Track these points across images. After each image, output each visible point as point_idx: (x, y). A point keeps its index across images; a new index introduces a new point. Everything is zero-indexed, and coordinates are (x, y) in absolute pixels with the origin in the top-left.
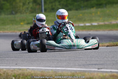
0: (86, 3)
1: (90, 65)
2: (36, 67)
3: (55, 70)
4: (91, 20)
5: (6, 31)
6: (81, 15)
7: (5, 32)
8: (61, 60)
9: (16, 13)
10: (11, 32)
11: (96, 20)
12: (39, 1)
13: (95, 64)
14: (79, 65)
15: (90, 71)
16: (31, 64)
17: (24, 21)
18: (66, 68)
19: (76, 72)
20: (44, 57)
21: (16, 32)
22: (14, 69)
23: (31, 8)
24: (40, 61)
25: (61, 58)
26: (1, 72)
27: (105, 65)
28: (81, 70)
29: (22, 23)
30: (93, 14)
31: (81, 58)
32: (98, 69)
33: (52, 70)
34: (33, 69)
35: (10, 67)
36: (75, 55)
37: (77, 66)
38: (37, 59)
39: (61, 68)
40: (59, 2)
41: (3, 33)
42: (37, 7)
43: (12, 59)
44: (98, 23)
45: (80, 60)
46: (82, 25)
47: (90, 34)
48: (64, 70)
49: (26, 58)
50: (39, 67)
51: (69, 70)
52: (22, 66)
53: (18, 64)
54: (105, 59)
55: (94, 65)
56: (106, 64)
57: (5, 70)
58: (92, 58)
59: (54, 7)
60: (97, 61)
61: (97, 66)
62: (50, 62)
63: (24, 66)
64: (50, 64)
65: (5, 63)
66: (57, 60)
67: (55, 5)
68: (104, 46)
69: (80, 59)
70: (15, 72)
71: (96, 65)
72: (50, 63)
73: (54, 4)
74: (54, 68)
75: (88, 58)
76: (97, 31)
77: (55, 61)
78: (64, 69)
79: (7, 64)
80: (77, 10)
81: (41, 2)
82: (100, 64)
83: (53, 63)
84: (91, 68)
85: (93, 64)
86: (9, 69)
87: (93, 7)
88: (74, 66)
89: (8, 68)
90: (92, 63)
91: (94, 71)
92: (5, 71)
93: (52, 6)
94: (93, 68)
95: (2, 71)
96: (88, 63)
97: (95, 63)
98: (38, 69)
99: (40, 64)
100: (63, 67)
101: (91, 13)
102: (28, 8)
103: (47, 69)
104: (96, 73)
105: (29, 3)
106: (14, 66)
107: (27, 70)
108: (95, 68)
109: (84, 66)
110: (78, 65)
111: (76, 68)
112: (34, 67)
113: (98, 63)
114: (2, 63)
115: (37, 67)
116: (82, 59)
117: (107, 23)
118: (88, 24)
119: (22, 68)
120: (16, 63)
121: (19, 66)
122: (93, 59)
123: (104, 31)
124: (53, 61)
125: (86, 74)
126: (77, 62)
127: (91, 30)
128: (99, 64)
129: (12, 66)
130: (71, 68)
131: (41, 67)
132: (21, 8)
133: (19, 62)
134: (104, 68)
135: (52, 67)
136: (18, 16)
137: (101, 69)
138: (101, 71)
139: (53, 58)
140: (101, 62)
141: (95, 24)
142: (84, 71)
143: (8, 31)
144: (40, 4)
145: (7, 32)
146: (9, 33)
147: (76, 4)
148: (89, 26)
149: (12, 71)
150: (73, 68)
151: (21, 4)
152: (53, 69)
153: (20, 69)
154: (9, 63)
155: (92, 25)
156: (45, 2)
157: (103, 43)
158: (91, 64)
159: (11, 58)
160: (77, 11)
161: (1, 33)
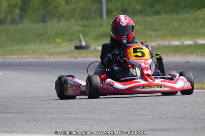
4: (195, 35)
5: (24, 56)
7: (23, 58)
10: (34, 58)
21: (43, 58)
23: (82, 9)
29: (58, 40)
30: (201, 22)
41: (19, 58)
42: (94, 7)
59: (126, 6)
67: (129, 4)
93: (122, 6)
118: (188, 42)
127: (192, 53)
136: (54, 25)
143: (28, 56)
148: (189, 46)
155: (196, 43)
161: (15, 58)
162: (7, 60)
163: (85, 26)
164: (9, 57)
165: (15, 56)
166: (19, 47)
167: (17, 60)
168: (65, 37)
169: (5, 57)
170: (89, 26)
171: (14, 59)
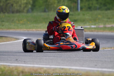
5: (39, 30)
7: (38, 31)
41: (36, 31)
42: (73, 5)
59: (91, 5)
67: (92, 4)
73: (91, 2)
93: (89, 5)
105: (64, 1)
144: (76, 2)
145: (40, 31)
162: (30, 32)
164: (31, 30)
165: (34, 30)
166: (35, 25)
167: (35, 32)
169: (29, 30)
171: (33, 31)
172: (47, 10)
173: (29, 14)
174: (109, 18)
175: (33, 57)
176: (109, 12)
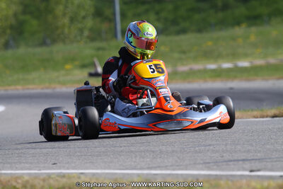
0: (221, 15)
1: (231, 161)
2: (102, 169)
3: (147, 174)
4: (234, 56)
5: (31, 86)
6: (210, 43)
7: (28, 89)
8: (161, 152)
9: (54, 41)
10: (42, 89)
11: (246, 56)
12: (108, 12)
13: (243, 160)
14: (205, 163)
15: (232, 176)
16: (90, 162)
17: (73, 60)
18: (174, 170)
19: (198, 180)
20: (121, 145)
21: (54, 88)
22: (49, 176)
23: (91, 30)
24: (112, 156)
25: (161, 148)
26: (18, 183)
27: (267, 162)
28: (209, 175)
29: (68, 67)
30: (240, 40)
31: (210, 145)
32: (251, 171)
33: (138, 175)
34: (94, 174)
35: (39, 172)
36: (195, 140)
37: (201, 166)
38: (103, 149)
39: (161, 170)
40: (157, 13)
41: (24, 89)
42: (105, 26)
43: (44, 151)
44: (251, 62)
45: (208, 151)
46: (212, 66)
47: (231, 89)
48: (169, 175)
49: (78, 150)
50: (110, 168)
51: (182, 175)
52: (68, 169)
53: (58, 164)
54: (268, 146)
55: (241, 162)
56: (270, 158)
57: (26, 178)
58: (237, 144)
60: (249, 151)
61: (247, 165)
62: (136, 157)
63: (74, 168)
64: (135, 162)
65: (27, 163)
66: (153, 152)
68: (267, 117)
69: (207, 148)
70: (52, 181)
71: (246, 162)
72: (134, 160)
74: (146, 172)
75: (226, 145)
76: (248, 80)
77: (148, 154)
78: (168, 172)
79: (31, 163)
80: (200, 31)
81: (114, 14)
82: (256, 159)
83: (142, 160)
84: (233, 170)
85: (239, 158)
86: (36, 176)
87: (238, 23)
88: (193, 165)
89: (35, 173)
90: (236, 156)
91: (242, 176)
92: (27, 182)
94: (239, 170)
95: (20, 181)
96: (227, 156)
97: (244, 158)
98: (107, 174)
99: (111, 162)
100: (166, 168)
101: (234, 39)
102: (81, 30)
103: (128, 174)
104: (244, 181)
105: (84, 18)
106: (49, 169)
107: (79, 178)
108: (244, 169)
109: (217, 164)
110: (202, 162)
111: (198, 169)
112: (97, 169)
113: (249, 156)
114: (20, 163)
115: (105, 169)
116: (211, 147)
117: (272, 61)
118: (227, 65)
119: (68, 173)
120: (53, 161)
121: (60, 169)
122: (239, 147)
123: (267, 80)
124: (143, 154)
125: (222, 182)
126: (200, 154)
127: (235, 78)
128: (253, 160)
129: (45, 168)
130: (186, 169)
131: (114, 169)
132: (66, 31)
133: (61, 159)
134: (265, 169)
135: (141, 169)
136: (59, 50)
137: (259, 170)
138: (259, 176)
139: (142, 148)
140: (259, 155)
141: (244, 64)
142: (216, 175)
144: (112, 20)
145: (33, 89)
146: (39, 91)
147: (197, 17)
148: (229, 70)
149: (44, 180)
150: (190, 170)
151: (66, 21)
152: (143, 174)
153: (63, 176)
154: (36, 161)
155: (236, 66)
156: (123, 15)
157: (262, 110)
158: (234, 161)
159: (41, 148)
160: (198, 35)
161: (19, 89)
163: (99, 49)
164: (13, 87)
165: (19, 87)
167: (22, 92)
168: (77, 63)
170: (103, 49)
171: (17, 89)
172: (48, 41)
173: (9, 53)
174: (184, 52)
175: (7, 152)
176: (182, 37)
